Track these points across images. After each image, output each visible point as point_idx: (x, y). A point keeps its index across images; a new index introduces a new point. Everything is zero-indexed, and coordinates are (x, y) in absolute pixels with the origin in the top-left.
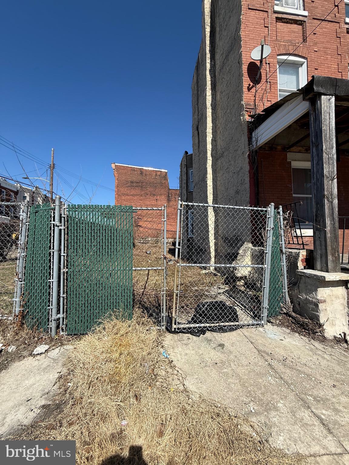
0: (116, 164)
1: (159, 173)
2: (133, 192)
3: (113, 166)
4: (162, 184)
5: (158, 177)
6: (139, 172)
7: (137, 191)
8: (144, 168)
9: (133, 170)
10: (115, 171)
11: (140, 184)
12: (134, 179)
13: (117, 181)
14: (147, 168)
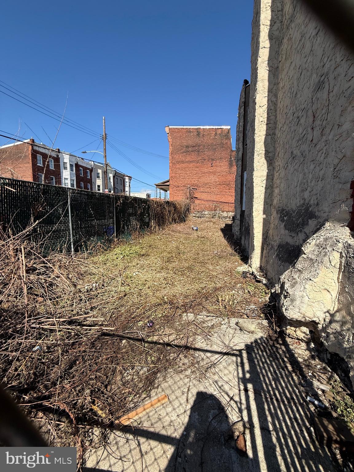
0: (170, 127)
1: (219, 132)
2: (188, 158)
3: (167, 130)
4: (222, 145)
5: (218, 137)
6: (195, 133)
7: (193, 157)
8: (202, 127)
9: (189, 131)
10: (169, 135)
11: (197, 148)
12: (190, 143)
13: (171, 147)
14: (205, 127)
